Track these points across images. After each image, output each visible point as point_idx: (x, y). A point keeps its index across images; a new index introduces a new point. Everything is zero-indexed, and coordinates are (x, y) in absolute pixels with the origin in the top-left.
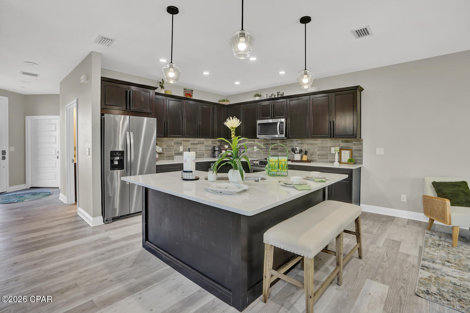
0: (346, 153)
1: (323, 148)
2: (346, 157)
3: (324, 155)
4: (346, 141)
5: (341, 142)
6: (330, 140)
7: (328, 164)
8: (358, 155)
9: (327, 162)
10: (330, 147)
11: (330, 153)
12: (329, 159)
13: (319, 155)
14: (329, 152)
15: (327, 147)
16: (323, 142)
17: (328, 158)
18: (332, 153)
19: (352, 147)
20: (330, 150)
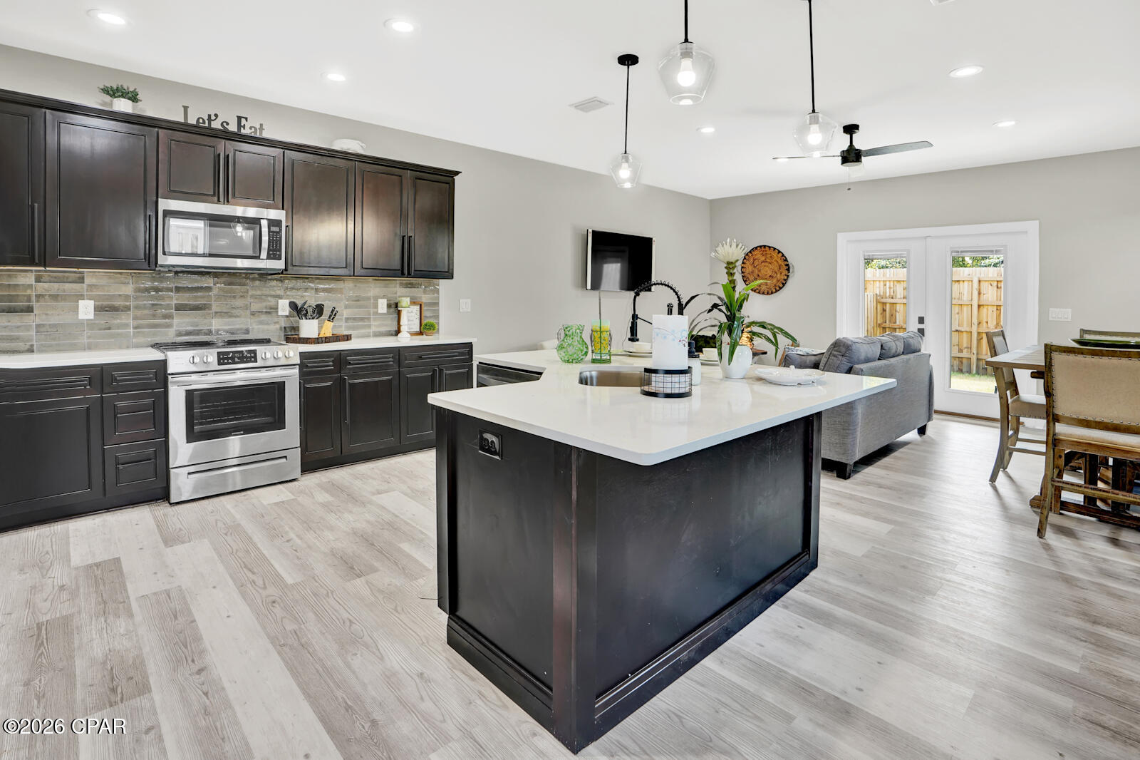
0: (412, 312)
1: (358, 301)
2: (412, 321)
3: (362, 319)
4: (410, 284)
5: (398, 285)
6: (376, 280)
7: (372, 339)
8: (431, 315)
9: (368, 336)
10: (376, 298)
11: (377, 313)
12: (374, 329)
13: (347, 319)
14: (372, 310)
15: (369, 298)
16: (358, 285)
17: (369, 326)
18: (379, 312)
19: (420, 298)
20: (376, 306)
